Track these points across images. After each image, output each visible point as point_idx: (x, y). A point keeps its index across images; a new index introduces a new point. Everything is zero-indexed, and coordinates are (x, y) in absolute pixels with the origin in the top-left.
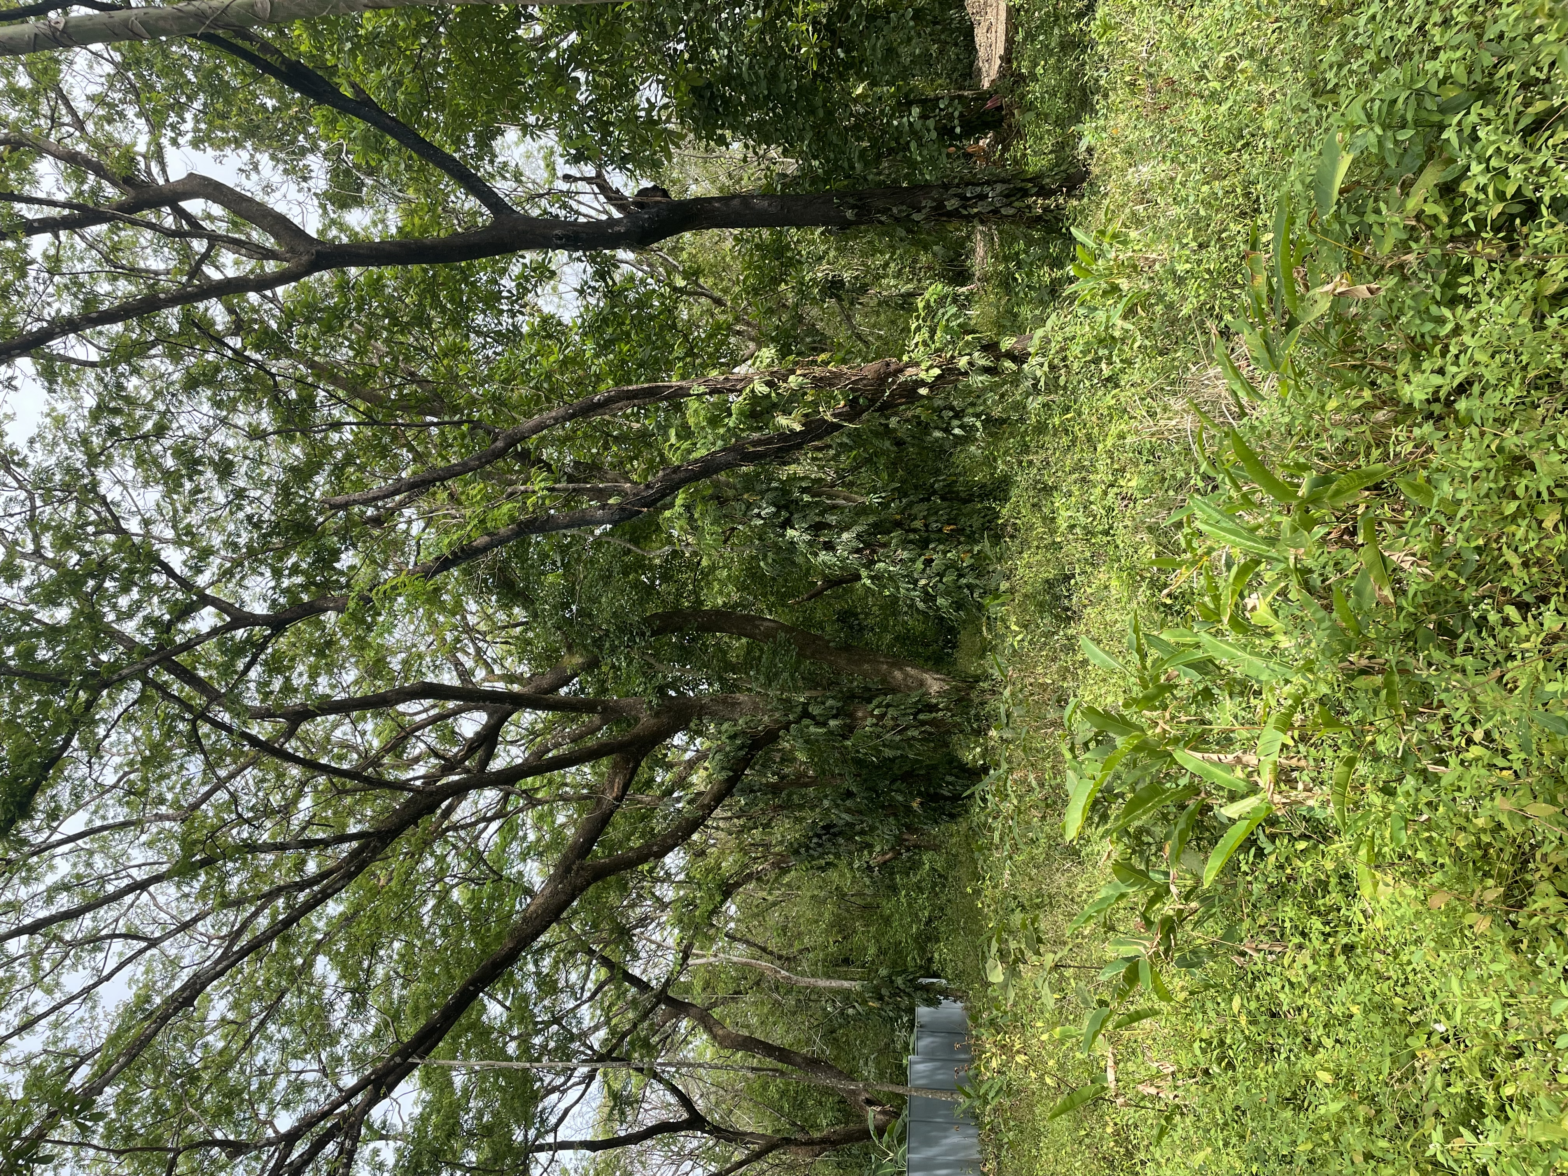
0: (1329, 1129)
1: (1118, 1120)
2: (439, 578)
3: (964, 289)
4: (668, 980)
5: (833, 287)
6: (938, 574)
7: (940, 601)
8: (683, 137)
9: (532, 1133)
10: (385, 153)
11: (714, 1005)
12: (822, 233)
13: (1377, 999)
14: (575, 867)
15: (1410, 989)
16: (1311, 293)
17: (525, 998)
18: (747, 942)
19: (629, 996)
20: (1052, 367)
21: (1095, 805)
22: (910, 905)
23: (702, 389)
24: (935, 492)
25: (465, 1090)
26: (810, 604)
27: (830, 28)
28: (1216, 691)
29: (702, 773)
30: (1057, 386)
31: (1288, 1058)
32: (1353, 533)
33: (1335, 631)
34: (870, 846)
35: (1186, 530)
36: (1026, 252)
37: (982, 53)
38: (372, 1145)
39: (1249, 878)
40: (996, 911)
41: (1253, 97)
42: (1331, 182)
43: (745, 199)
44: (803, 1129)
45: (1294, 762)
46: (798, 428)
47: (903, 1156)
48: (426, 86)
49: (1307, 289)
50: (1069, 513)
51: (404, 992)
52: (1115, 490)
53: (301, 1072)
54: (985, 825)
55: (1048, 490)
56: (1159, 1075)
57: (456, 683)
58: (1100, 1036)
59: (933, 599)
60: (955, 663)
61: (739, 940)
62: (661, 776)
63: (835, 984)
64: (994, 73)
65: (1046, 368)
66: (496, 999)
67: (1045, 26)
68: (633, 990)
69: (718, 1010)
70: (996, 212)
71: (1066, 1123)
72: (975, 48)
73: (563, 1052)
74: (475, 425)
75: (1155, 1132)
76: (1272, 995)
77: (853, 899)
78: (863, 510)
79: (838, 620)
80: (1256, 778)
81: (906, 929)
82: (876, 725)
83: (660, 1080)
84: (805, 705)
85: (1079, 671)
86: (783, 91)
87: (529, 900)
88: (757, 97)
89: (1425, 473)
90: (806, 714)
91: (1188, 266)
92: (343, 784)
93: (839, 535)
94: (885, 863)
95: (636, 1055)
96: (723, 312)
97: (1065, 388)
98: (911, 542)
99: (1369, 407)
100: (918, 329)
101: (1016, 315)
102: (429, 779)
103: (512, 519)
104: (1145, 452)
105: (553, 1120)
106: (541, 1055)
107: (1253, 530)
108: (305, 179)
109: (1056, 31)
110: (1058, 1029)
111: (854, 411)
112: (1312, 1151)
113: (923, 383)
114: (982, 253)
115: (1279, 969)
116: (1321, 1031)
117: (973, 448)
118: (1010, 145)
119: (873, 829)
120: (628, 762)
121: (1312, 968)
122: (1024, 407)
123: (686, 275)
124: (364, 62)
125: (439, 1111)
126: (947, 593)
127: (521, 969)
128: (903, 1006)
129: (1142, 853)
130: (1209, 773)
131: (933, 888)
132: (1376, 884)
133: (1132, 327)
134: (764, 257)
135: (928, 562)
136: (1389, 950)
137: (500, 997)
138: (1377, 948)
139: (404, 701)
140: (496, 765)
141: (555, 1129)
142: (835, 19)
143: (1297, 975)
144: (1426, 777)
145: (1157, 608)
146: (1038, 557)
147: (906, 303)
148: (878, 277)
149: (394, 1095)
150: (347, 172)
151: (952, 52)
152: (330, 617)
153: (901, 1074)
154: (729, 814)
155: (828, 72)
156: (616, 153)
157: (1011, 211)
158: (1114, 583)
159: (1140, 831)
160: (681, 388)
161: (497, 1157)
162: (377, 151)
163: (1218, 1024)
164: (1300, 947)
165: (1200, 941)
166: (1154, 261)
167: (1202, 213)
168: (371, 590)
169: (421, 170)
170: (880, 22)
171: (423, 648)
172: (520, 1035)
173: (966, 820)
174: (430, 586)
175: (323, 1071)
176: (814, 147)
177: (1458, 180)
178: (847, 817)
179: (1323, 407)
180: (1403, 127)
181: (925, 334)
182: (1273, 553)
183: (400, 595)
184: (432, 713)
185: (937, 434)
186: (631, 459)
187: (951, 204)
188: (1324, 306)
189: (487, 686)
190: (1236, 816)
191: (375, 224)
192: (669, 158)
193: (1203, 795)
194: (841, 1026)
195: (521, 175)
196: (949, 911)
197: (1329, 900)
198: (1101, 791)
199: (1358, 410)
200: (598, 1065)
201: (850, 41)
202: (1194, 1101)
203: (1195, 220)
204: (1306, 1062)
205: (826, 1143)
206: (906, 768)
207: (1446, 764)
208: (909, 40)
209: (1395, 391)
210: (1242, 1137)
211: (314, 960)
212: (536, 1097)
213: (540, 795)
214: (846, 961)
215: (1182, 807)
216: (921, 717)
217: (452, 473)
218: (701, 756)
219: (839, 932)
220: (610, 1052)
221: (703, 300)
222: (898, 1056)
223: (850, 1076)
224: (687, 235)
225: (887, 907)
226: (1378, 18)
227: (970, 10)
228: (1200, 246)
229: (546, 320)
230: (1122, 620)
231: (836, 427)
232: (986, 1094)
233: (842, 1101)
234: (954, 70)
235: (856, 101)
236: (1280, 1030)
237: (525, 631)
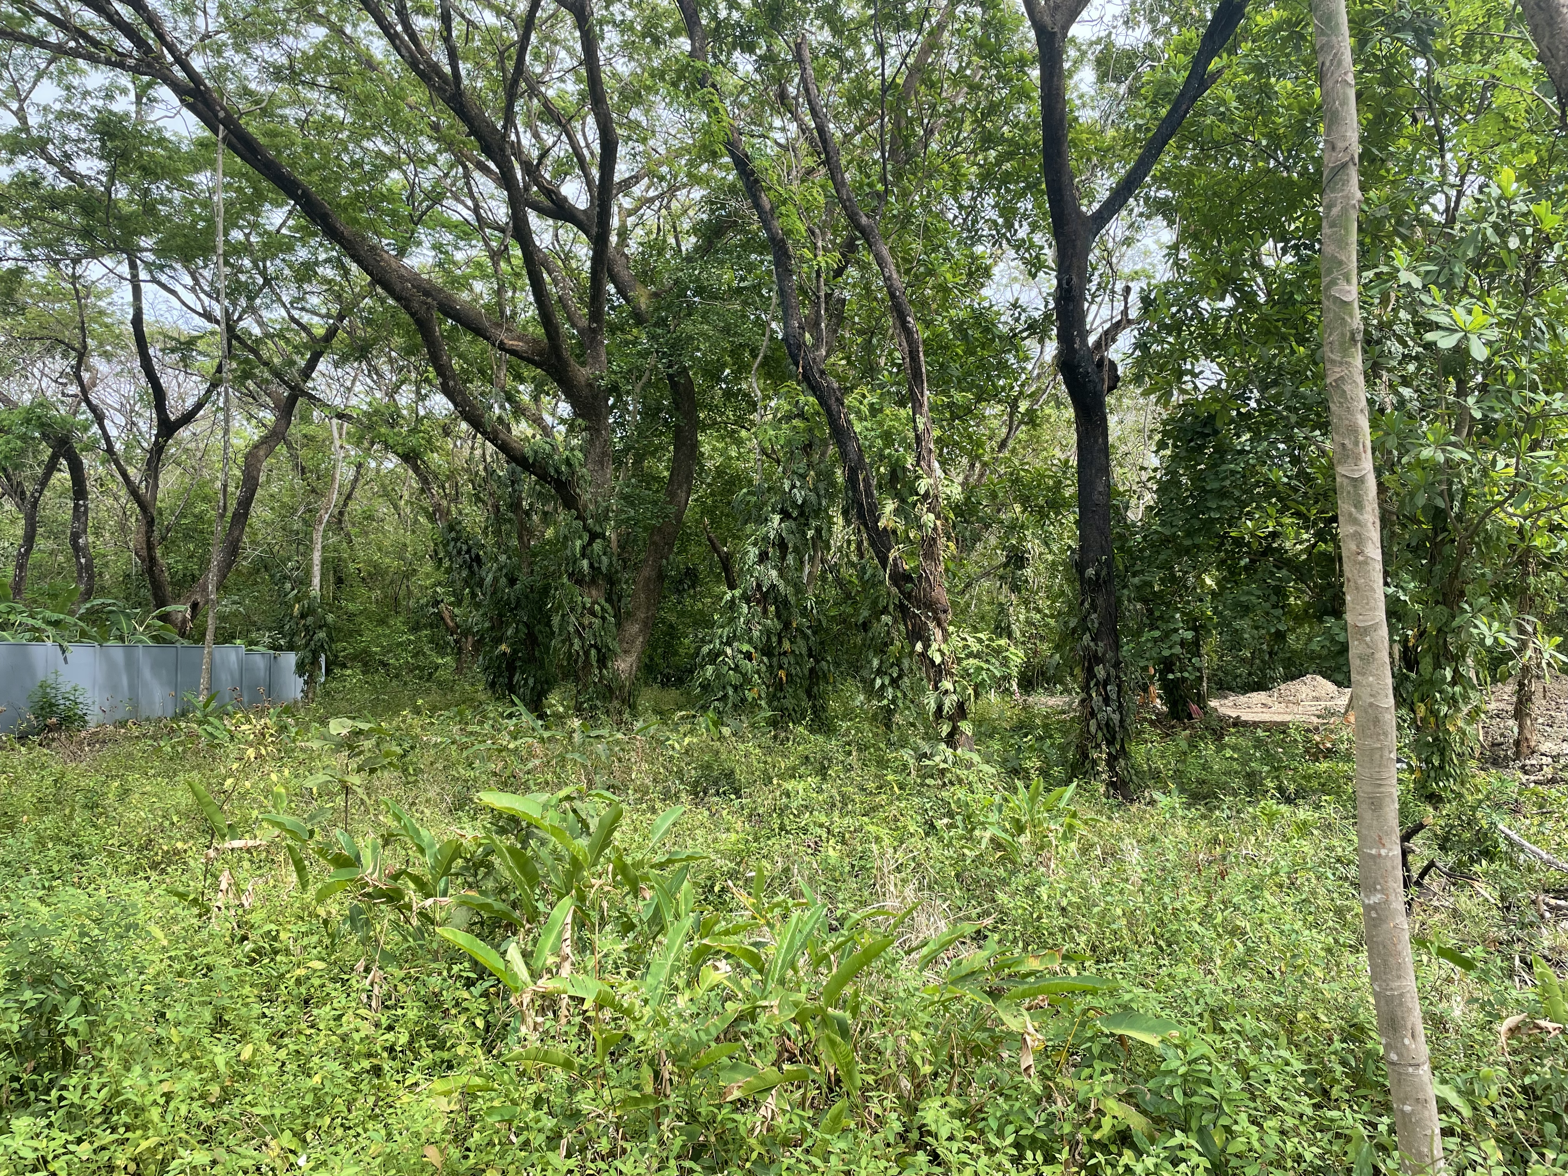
0: (193, 1058)
1: (190, 853)
2: (727, 160)
3: (1015, 687)
4: (314, 397)
5: (1017, 559)
6: (737, 666)
7: (710, 669)
8: (1165, 406)
9: (149, 257)
10: (1154, 104)
11: (290, 446)
12: (1070, 547)
13: (329, 1100)
14: (429, 300)
15: (339, 1132)
16: (1025, 1013)
17: (290, 249)
18: (356, 480)
19: (297, 358)
20: (943, 772)
21: (514, 820)
22: (400, 644)
23: (921, 427)
24: (817, 662)
25: (191, 185)
26: (704, 539)
27: (1268, 551)
28: (631, 935)
29: (529, 432)
30: (924, 777)
31: (264, 1015)
32: (792, 1059)
33: (697, 1046)
34: (459, 603)
35: (790, 902)
36: (1053, 744)
37: (1242, 699)
38: (131, 86)
39: (445, 973)
40: (399, 729)
41: (1208, 954)
42: (1131, 1027)
43: (1106, 470)
44: (164, 538)
45: (564, 1012)
46: (881, 524)
47: (140, 641)
48: (1217, 146)
49: (1028, 1009)
50: (801, 792)
51: (292, 122)
52: (825, 835)
53: (205, 12)
54: (484, 716)
55: (822, 772)
56: (239, 892)
57: (617, 178)
58: (277, 832)
59: (713, 662)
60: (646, 684)
61: (358, 472)
62: (525, 391)
63: (317, 570)
64: (1223, 711)
65: (942, 766)
66: (288, 218)
67: (1269, 758)
68: (303, 363)
69: (284, 450)
70: (1093, 714)
71: (184, 802)
72: (1246, 692)
73: (236, 289)
74: (881, 197)
75: (181, 889)
76: (327, 999)
77: (404, 587)
78: (799, 590)
79: (688, 569)
80: (546, 976)
81: (376, 641)
82: (584, 607)
83: (209, 391)
84: (603, 536)
85: (644, 806)
86: (1209, 504)
87: (394, 253)
88: (1204, 480)
89: (852, 1125)
90: (594, 536)
91: (1045, 897)
92: (510, 57)
93: (773, 567)
94: (442, 619)
95: (234, 365)
96: (993, 449)
97: (922, 785)
98: (769, 638)
99: (913, 1070)
100: (980, 641)
101: (991, 737)
102: (517, 150)
103: (788, 233)
104: (862, 863)
105: (163, 278)
106: (232, 266)
107: (793, 966)
108: (1126, 23)
109: (1266, 768)
110: (283, 791)
111: (900, 578)
112: (171, 1042)
113: (926, 646)
114: (1050, 703)
115: (354, 1004)
116: (292, 1047)
117: (862, 697)
118: (1156, 727)
119: (478, 605)
120: (540, 354)
121: (356, 1036)
122: (902, 747)
123: (1030, 412)
124: (1243, 84)
125: (170, 158)
126: (718, 676)
127: (321, 245)
128: (296, 639)
129: (466, 868)
130: (549, 931)
131: (418, 667)
132: (447, 1094)
133: (983, 847)
134: (1049, 489)
135: (748, 656)
136: (377, 1111)
137: (291, 222)
138: (379, 1099)
139: (598, 121)
140: (533, 219)
141: (155, 280)
142: (1277, 556)
143: (349, 1022)
144: (554, 1139)
145: (709, 878)
146: (755, 763)
147: (1003, 630)
148: (1026, 602)
149: (185, 111)
150: (1133, 67)
151: (1243, 671)
152: (684, 43)
153: (225, 637)
154: (489, 459)
155: (1226, 551)
156: (1150, 339)
157: (1093, 729)
158: (733, 837)
159: (490, 867)
160: (921, 406)
161: (123, 220)
162: (1155, 96)
163: (295, 949)
164: (377, 1025)
165: (378, 927)
166: (1048, 867)
167: (1096, 910)
168: (714, 86)
169: (1136, 140)
170: (1274, 598)
171: (651, 142)
172: (251, 245)
173: (489, 698)
174: (720, 148)
175: (207, 36)
176: (1155, 537)
177: (1134, 1147)
178: (489, 579)
179: (914, 1028)
180: (1185, 1094)
181: (975, 647)
182: (771, 986)
183: (709, 116)
184: (586, 152)
185: (876, 663)
186: (848, 358)
187: (1100, 671)
188: (1013, 1024)
189: (615, 209)
190: (508, 957)
191: (1081, 97)
192: (1146, 394)
193: (528, 926)
194: (272, 576)
195: (1129, 245)
196: (394, 683)
197: (425, 1051)
198: (529, 825)
199: (911, 1062)
200: (223, 326)
201: (1255, 571)
202: (214, 926)
203: (1088, 902)
204: (260, 1033)
205: (151, 562)
206: (540, 638)
207: (569, 1156)
208: (1257, 628)
209: (929, 1096)
210: (180, 974)
211: (323, 25)
212: (187, 260)
213: (503, 265)
214: (339, 581)
215: (514, 905)
216: (593, 652)
217: (834, 172)
218: (547, 431)
219: (369, 574)
220: (238, 338)
221: (1005, 430)
222: (244, 634)
223: (221, 586)
224: (1070, 413)
225: (397, 622)
226: (1288, 1068)
227: (1283, 686)
228: (1063, 909)
229: (987, 272)
230: (696, 845)
231: (884, 562)
232: (210, 723)
233: (194, 578)
234: (1226, 673)
235: (1198, 577)
236: (293, 1008)
237: (672, 248)
